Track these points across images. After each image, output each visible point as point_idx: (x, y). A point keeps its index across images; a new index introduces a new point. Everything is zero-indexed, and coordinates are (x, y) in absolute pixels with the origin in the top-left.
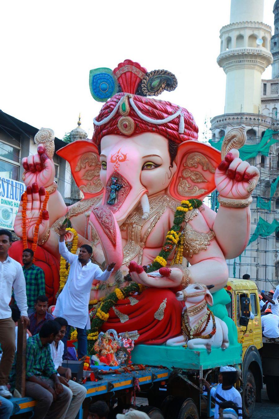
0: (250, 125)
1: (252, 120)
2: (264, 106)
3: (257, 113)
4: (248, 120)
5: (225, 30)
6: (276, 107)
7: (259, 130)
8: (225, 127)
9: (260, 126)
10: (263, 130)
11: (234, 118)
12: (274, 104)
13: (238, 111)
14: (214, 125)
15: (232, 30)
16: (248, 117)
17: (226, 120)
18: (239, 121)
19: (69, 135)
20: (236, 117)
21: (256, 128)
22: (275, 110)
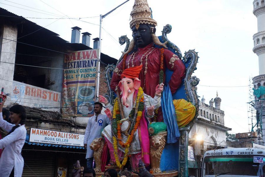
5: (255, 36)
8: (260, 82)
14: (254, 81)
15: (259, 35)
17: (260, 78)
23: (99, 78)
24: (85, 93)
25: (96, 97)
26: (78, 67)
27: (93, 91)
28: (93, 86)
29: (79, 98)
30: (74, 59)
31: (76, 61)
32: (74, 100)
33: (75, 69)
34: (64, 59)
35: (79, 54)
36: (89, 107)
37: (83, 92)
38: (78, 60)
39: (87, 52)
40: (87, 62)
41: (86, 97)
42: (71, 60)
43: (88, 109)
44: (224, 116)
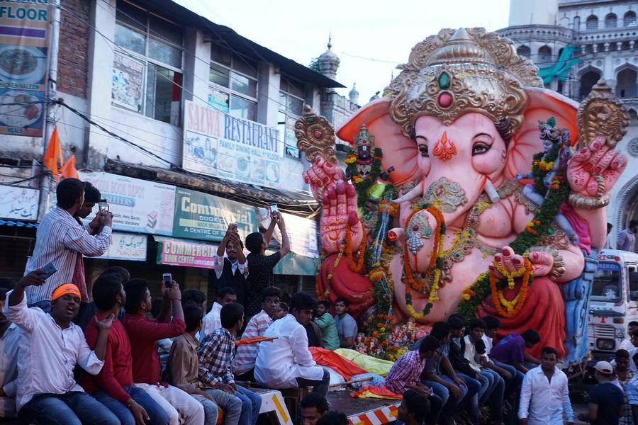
0: (543, 40)
1: (546, 34)
2: (562, 14)
3: (553, 24)
4: (541, 34)
6: (579, 15)
7: (555, 46)
9: (557, 42)
10: (561, 46)
11: (521, 32)
12: (575, 11)
13: (528, 23)
16: (541, 30)
17: (510, 34)
18: (528, 35)
19: (316, 61)
20: (524, 31)
21: (551, 45)
22: (577, 20)
23: (57, 25)
24: (14, 64)
25: (50, 79)
27: (40, 61)
28: (38, 48)
36: (27, 107)
37: (8, 61)
41: (16, 77)
43: (26, 113)
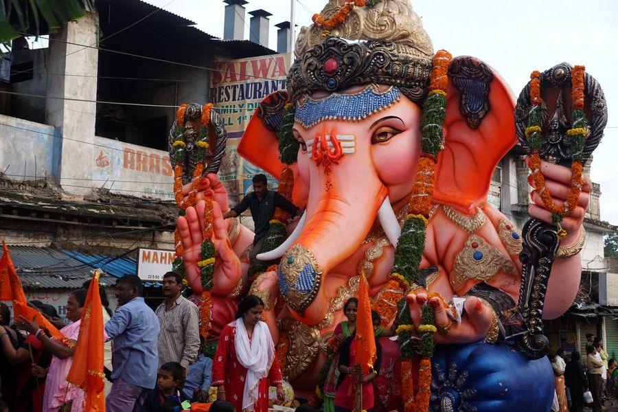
26: (243, 99)
29: (245, 170)
30: (233, 79)
31: (238, 83)
32: (235, 177)
33: (237, 103)
34: (209, 80)
35: (243, 66)
38: (243, 82)
39: (263, 62)
40: (263, 85)
42: (225, 81)
44: (598, 197)
